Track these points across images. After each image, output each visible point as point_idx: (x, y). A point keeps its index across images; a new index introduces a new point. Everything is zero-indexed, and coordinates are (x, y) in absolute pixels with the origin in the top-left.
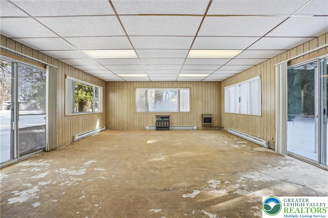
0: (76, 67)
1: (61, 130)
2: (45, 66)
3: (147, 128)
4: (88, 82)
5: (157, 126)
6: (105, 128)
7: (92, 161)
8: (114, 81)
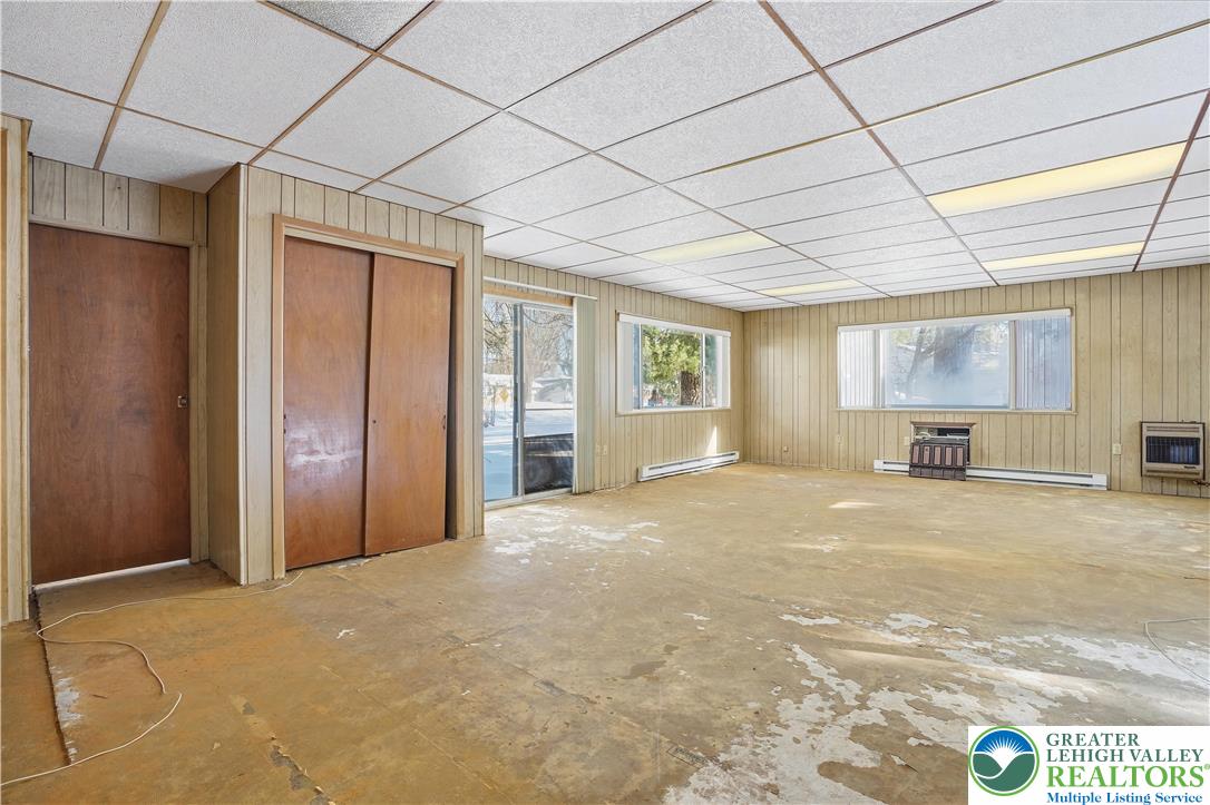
0: (643, 287)
1: (606, 448)
2: (571, 300)
3: (878, 464)
4: (681, 322)
5: (916, 461)
6: (737, 456)
7: (645, 524)
8: (768, 310)
